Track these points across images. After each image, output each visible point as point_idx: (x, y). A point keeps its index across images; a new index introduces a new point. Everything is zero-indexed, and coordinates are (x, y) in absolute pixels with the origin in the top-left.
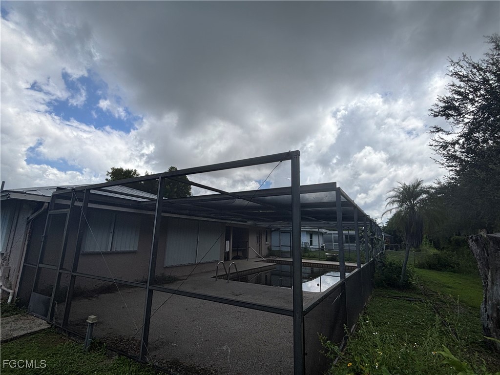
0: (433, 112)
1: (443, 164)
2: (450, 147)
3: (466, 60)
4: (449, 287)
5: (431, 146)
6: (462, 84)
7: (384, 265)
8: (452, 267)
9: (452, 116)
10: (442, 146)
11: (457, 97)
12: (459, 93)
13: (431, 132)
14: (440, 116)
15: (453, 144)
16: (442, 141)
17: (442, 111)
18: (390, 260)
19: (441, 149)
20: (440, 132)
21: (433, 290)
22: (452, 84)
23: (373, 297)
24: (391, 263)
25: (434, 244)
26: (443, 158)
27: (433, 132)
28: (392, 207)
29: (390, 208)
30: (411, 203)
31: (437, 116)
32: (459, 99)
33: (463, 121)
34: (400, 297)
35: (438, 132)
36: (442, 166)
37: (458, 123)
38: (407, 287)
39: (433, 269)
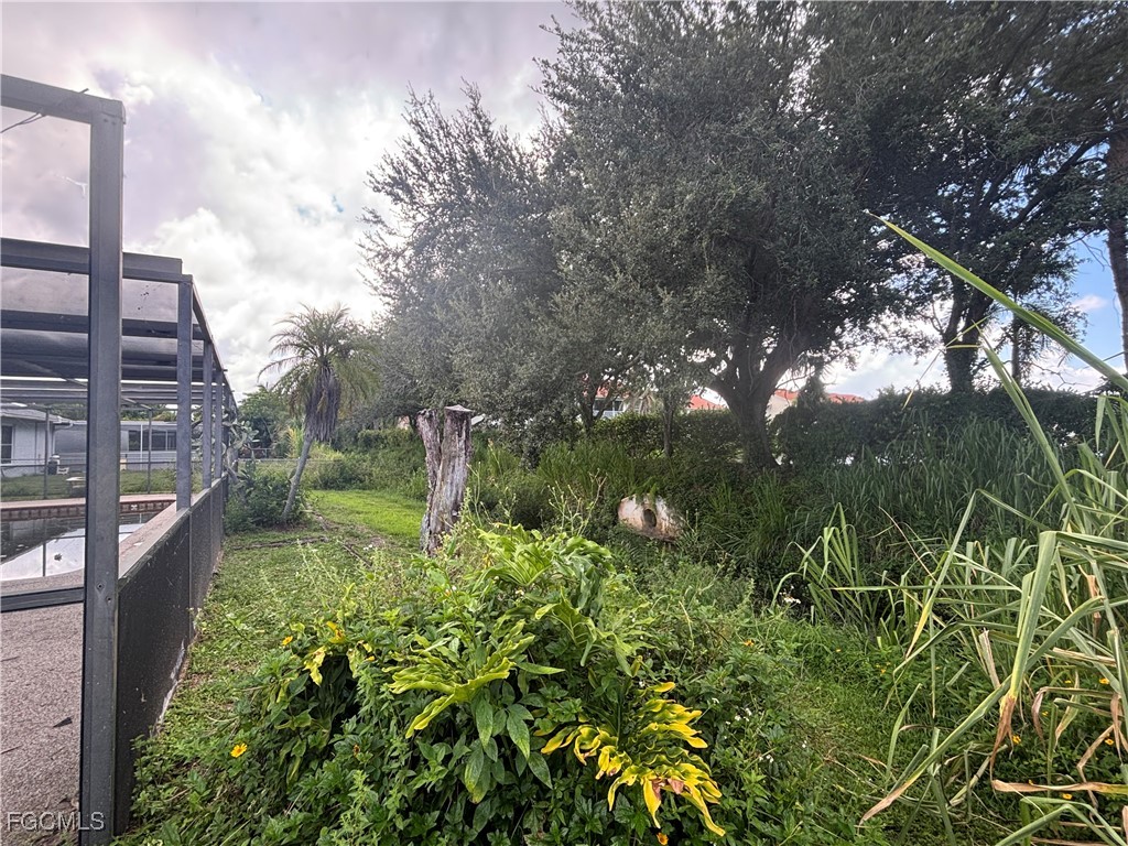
0: (373, 180)
1: (376, 289)
2: (390, 259)
3: (433, 106)
4: (358, 513)
5: (363, 247)
6: (423, 150)
7: (250, 484)
8: (361, 481)
9: (402, 200)
10: (379, 254)
11: (410, 166)
12: (415, 162)
13: (365, 219)
14: (382, 193)
15: (397, 255)
16: (381, 242)
17: (388, 184)
18: (265, 473)
19: (376, 259)
20: (380, 226)
21: (336, 520)
22: (408, 140)
23: (226, 554)
24: (267, 477)
25: (333, 443)
26: (377, 277)
27: (368, 221)
28: (284, 357)
29: (279, 359)
30: (322, 351)
31: (379, 191)
32: (414, 173)
33: (414, 218)
34: (284, 541)
35: (375, 222)
36: (374, 292)
37: (407, 219)
38: (296, 521)
39: (331, 488)
